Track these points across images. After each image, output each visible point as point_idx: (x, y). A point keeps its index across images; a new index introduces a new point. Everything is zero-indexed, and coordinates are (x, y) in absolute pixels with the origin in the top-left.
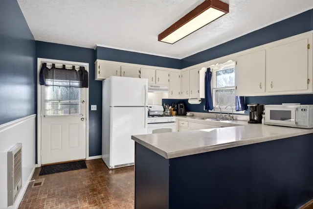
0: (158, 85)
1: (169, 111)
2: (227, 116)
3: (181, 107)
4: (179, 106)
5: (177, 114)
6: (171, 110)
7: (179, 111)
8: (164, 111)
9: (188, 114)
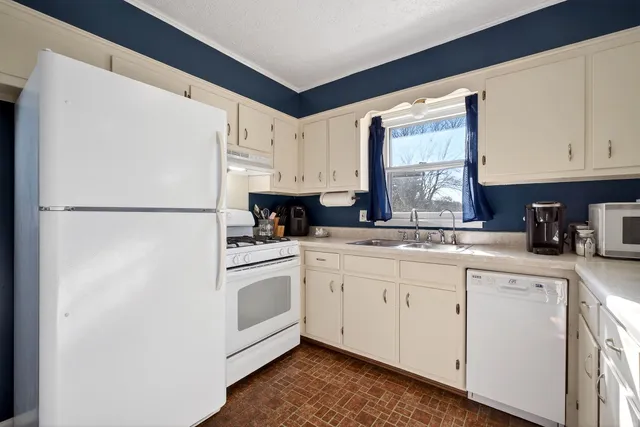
0: (245, 151)
1: (269, 227)
2: (437, 235)
3: (298, 214)
4: (292, 213)
5: (289, 234)
6: (272, 223)
7: (295, 226)
8: (257, 225)
9: (319, 231)
